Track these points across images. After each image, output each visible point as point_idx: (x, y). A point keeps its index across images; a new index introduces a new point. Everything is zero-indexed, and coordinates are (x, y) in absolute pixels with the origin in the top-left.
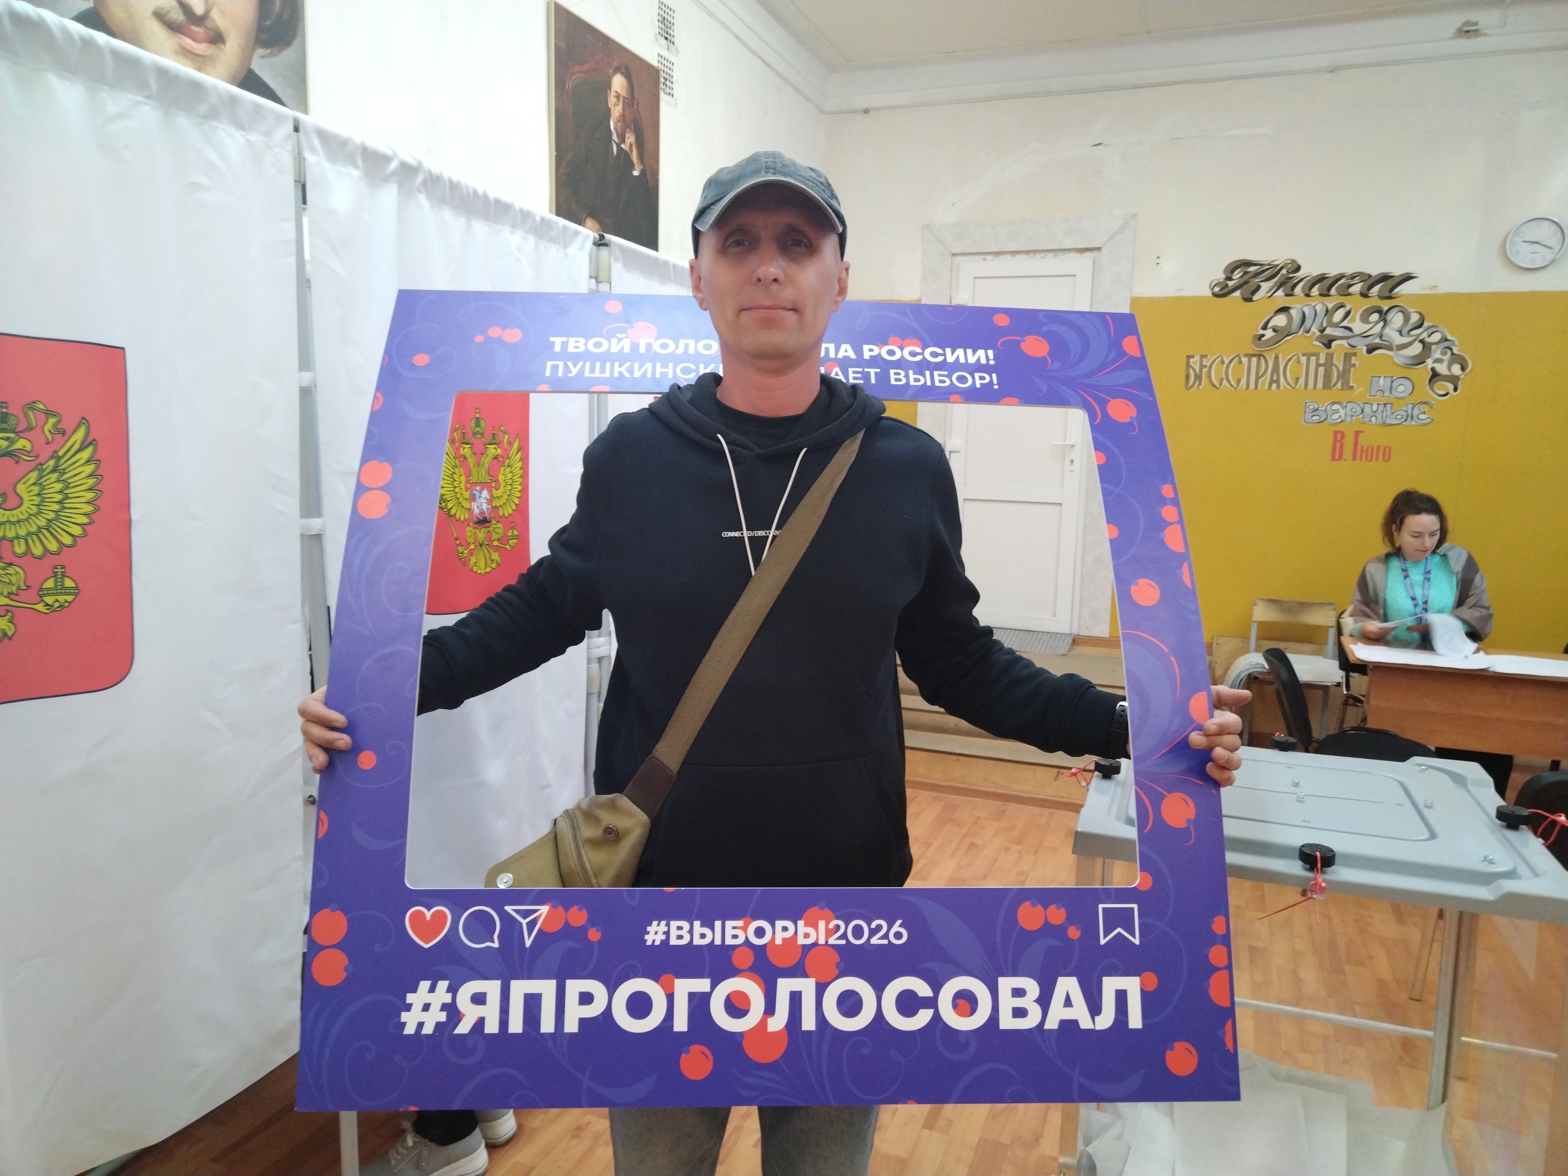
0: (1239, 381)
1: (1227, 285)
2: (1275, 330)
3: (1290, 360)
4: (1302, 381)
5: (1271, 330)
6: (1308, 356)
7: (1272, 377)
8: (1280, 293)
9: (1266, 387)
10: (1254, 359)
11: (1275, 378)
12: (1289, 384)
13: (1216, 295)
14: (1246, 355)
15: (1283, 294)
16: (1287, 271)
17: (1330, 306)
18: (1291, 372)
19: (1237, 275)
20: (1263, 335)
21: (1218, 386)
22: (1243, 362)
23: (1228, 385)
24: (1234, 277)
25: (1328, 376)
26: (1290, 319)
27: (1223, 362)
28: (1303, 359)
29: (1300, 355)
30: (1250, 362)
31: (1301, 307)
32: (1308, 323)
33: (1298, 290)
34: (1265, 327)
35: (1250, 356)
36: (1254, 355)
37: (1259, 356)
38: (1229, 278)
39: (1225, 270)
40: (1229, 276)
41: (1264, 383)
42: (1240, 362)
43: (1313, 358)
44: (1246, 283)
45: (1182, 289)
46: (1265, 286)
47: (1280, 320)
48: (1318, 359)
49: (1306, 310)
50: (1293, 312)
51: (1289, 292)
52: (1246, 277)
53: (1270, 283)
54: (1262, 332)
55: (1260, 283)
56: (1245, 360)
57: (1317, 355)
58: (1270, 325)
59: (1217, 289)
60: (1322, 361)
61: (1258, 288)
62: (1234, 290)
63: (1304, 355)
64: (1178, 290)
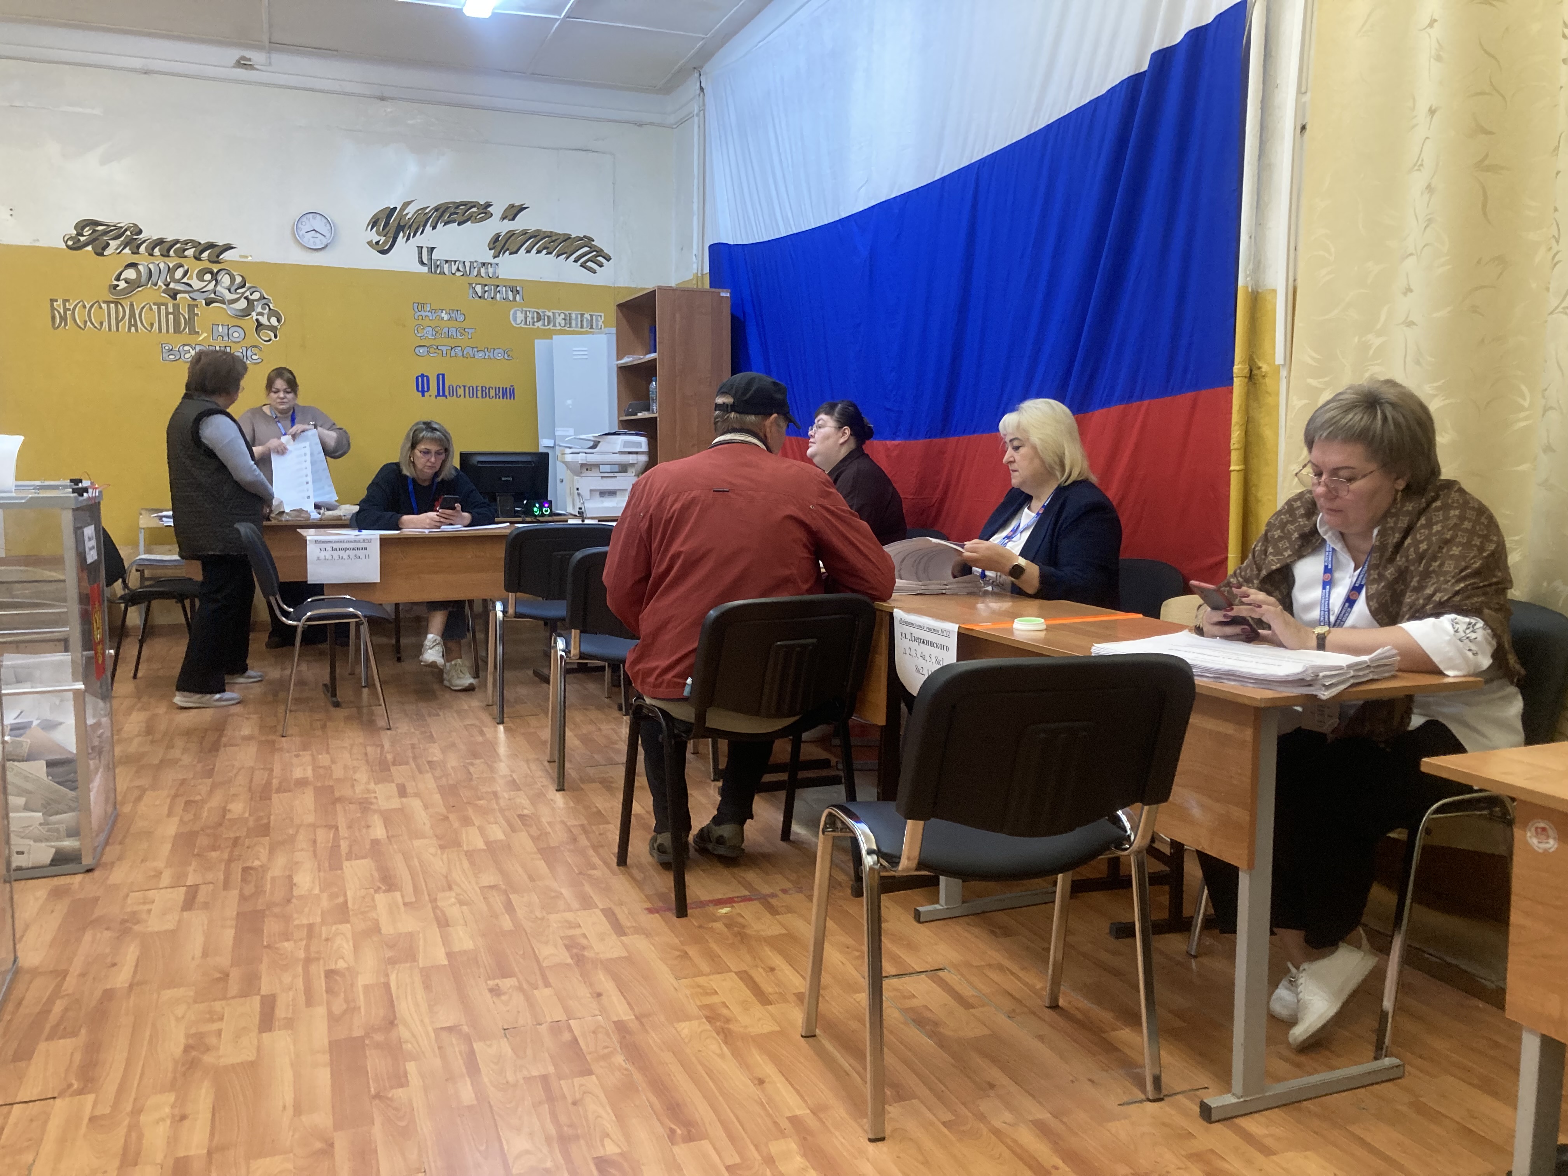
0: (101, 324)
1: (79, 240)
2: (126, 282)
3: (143, 308)
4: (156, 325)
5: (123, 281)
6: (159, 305)
7: (130, 321)
8: (127, 251)
9: (126, 329)
10: (112, 306)
11: (133, 322)
12: (145, 328)
13: (69, 247)
14: (104, 302)
15: (130, 252)
16: (131, 233)
17: (171, 265)
18: (146, 318)
19: (87, 232)
20: (118, 286)
21: (83, 327)
22: (103, 308)
23: (92, 327)
24: (84, 234)
25: (177, 322)
27: (84, 307)
29: (152, 304)
30: (109, 308)
31: (146, 264)
32: (154, 278)
35: (108, 303)
36: (112, 302)
37: (116, 303)
39: (76, 227)
40: (80, 232)
41: (123, 326)
43: (163, 307)
44: (96, 240)
45: (38, 240)
46: (113, 244)
47: (131, 274)
48: (167, 309)
49: (151, 266)
50: (140, 267)
51: (135, 250)
52: (95, 235)
53: (118, 242)
54: (116, 283)
55: (109, 242)
57: (166, 305)
58: (122, 277)
59: (70, 243)
60: (170, 310)
62: (86, 244)
64: (34, 241)
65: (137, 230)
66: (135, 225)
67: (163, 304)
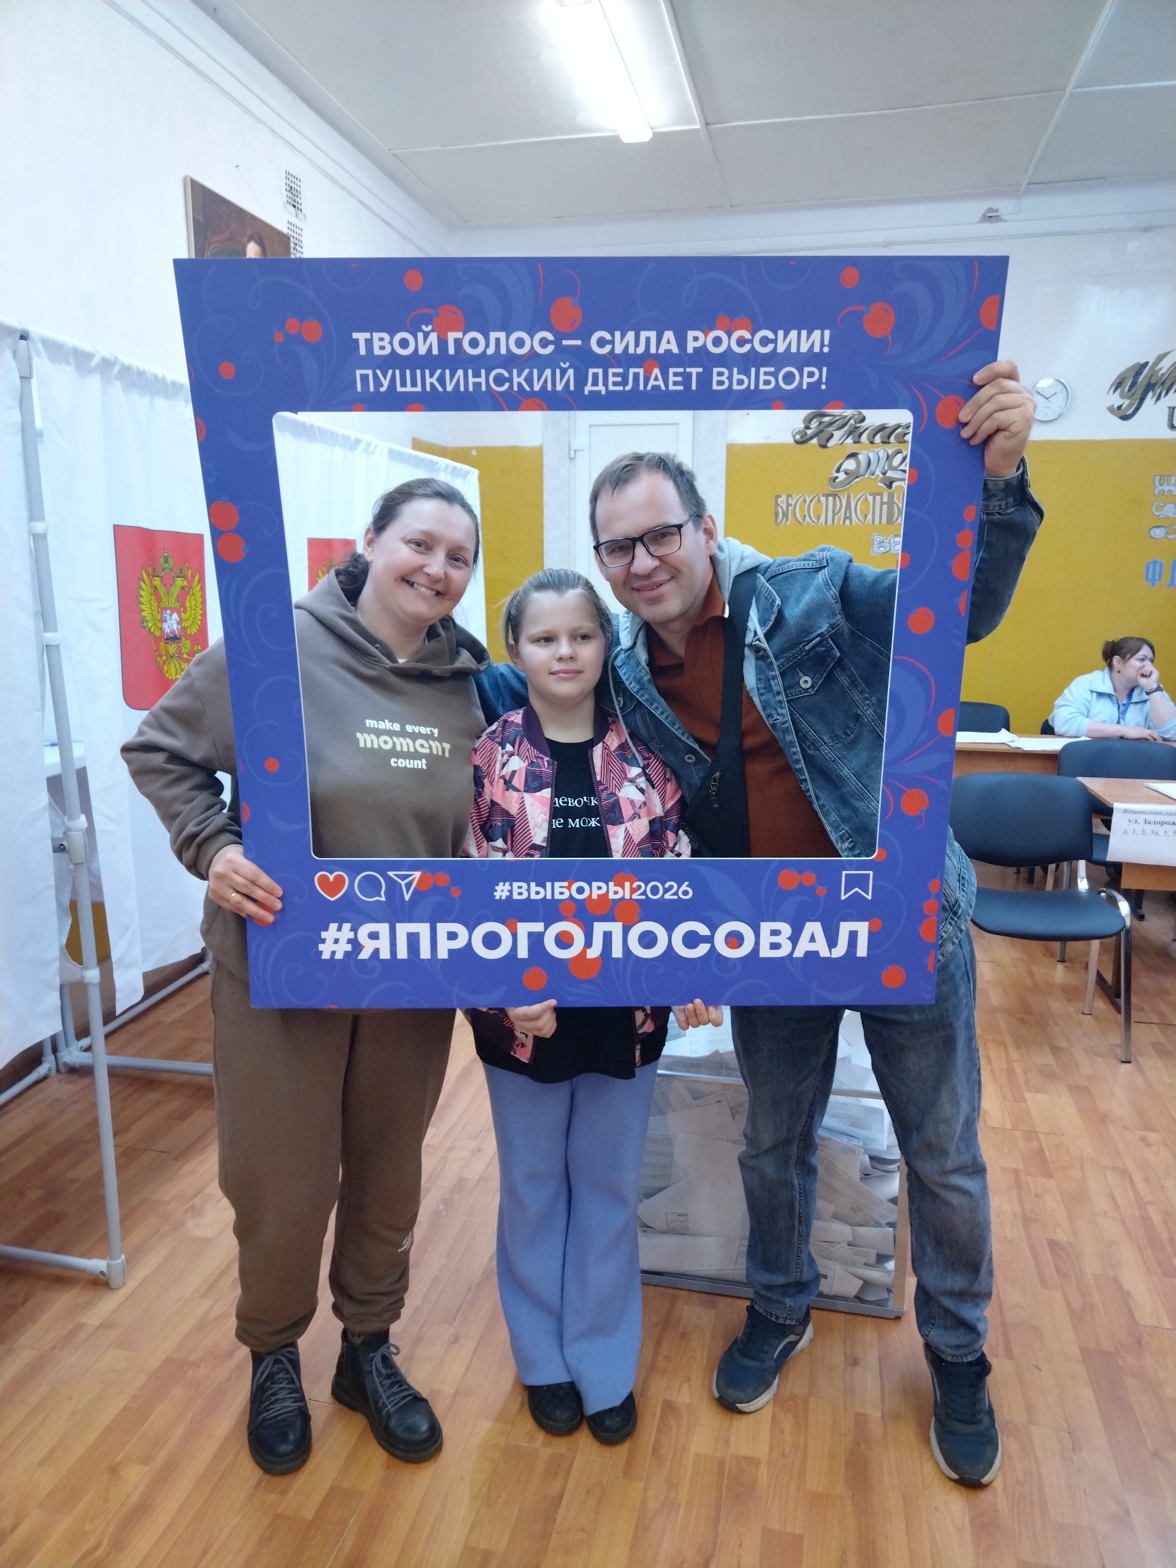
0: (819, 518)
1: (806, 434)
2: (846, 473)
3: (859, 499)
4: (870, 517)
5: (843, 473)
6: (874, 495)
7: (845, 514)
8: (850, 440)
9: (841, 523)
10: (831, 499)
11: (848, 515)
12: (859, 520)
13: (797, 442)
14: (824, 495)
15: (852, 442)
16: (855, 422)
17: (890, 454)
18: (861, 509)
19: (814, 424)
20: (837, 478)
21: (802, 522)
22: (822, 501)
23: (810, 521)
24: (811, 426)
25: (890, 514)
26: (858, 463)
27: (805, 501)
28: (870, 498)
29: (867, 495)
30: (827, 500)
31: (866, 453)
32: (872, 467)
33: (864, 438)
34: (838, 471)
35: (827, 496)
36: (830, 495)
37: (834, 495)
38: (808, 428)
39: (804, 421)
41: (840, 517)
42: (819, 501)
43: (878, 498)
44: (821, 431)
45: (769, 437)
46: (838, 434)
47: (850, 465)
48: (882, 498)
49: (871, 455)
50: (860, 457)
51: (858, 440)
52: (821, 428)
53: (842, 432)
54: (836, 475)
55: (834, 432)
56: (823, 499)
57: (881, 495)
58: (842, 468)
59: (798, 437)
60: (885, 500)
61: (832, 436)
62: (811, 438)
63: (870, 495)
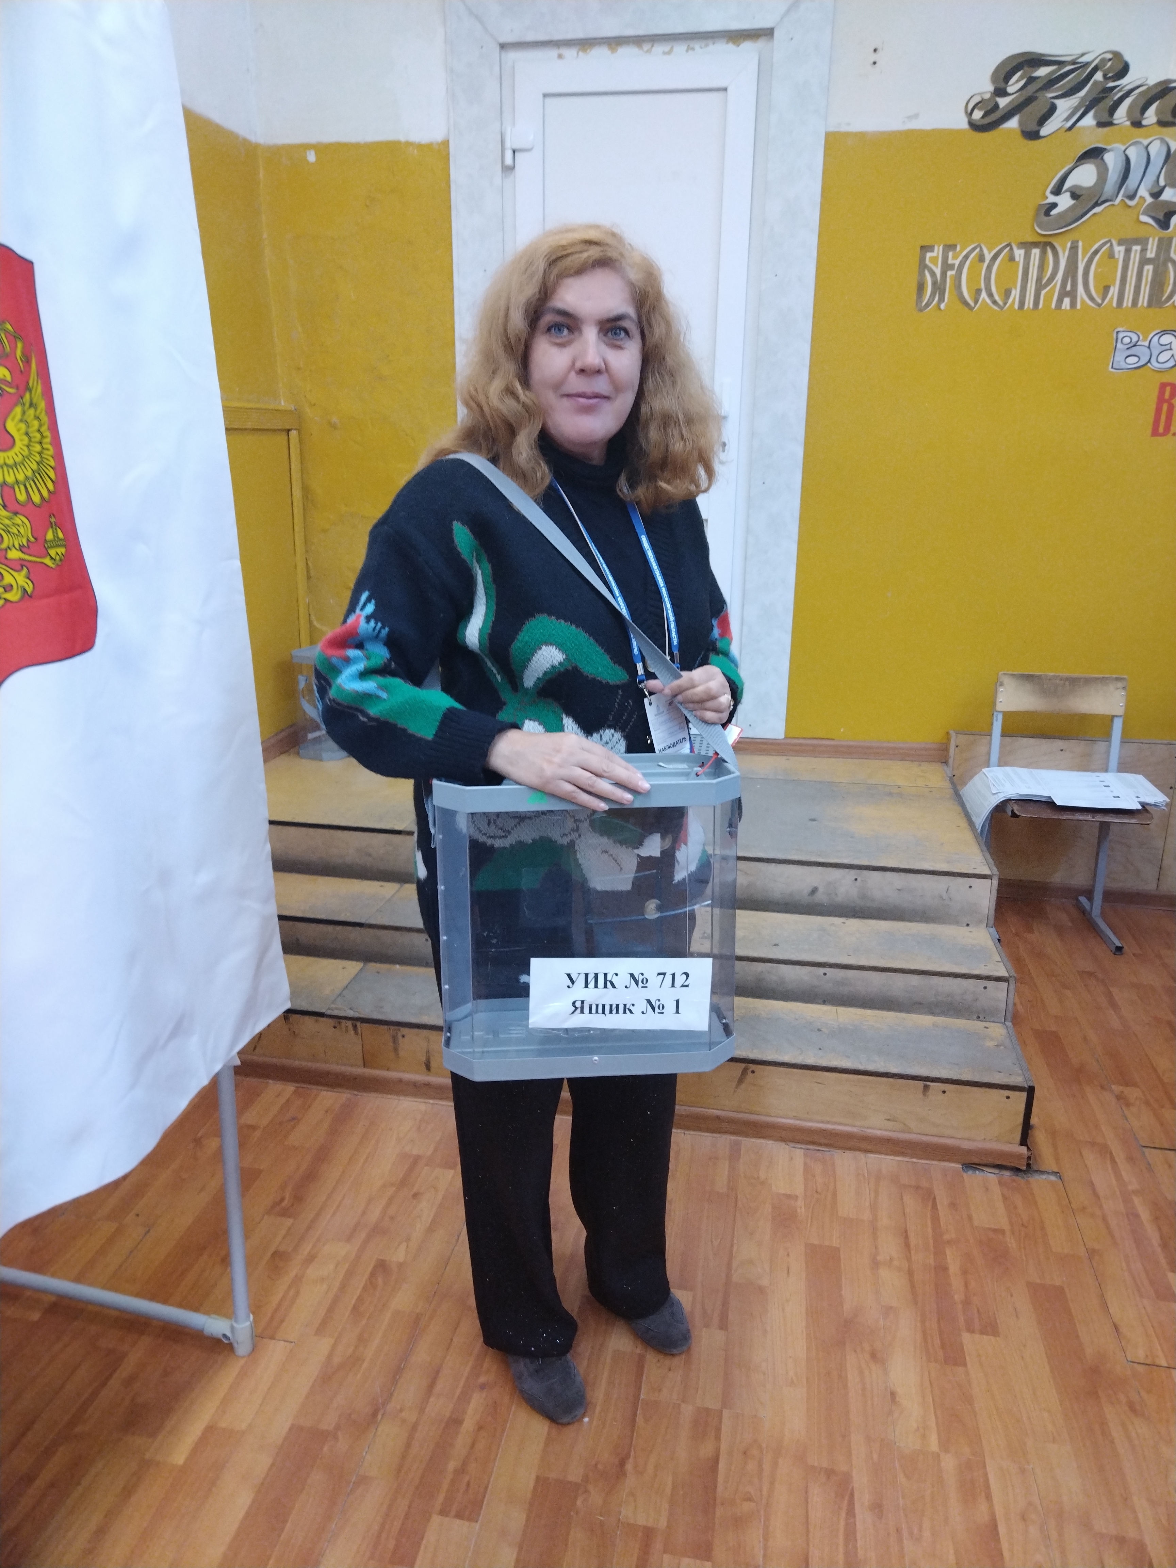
40: (1002, 85)
64: (910, 118)
65: (1120, 66)
66: (1117, 55)
67: (1136, 241)
